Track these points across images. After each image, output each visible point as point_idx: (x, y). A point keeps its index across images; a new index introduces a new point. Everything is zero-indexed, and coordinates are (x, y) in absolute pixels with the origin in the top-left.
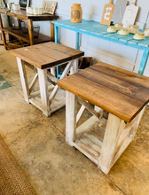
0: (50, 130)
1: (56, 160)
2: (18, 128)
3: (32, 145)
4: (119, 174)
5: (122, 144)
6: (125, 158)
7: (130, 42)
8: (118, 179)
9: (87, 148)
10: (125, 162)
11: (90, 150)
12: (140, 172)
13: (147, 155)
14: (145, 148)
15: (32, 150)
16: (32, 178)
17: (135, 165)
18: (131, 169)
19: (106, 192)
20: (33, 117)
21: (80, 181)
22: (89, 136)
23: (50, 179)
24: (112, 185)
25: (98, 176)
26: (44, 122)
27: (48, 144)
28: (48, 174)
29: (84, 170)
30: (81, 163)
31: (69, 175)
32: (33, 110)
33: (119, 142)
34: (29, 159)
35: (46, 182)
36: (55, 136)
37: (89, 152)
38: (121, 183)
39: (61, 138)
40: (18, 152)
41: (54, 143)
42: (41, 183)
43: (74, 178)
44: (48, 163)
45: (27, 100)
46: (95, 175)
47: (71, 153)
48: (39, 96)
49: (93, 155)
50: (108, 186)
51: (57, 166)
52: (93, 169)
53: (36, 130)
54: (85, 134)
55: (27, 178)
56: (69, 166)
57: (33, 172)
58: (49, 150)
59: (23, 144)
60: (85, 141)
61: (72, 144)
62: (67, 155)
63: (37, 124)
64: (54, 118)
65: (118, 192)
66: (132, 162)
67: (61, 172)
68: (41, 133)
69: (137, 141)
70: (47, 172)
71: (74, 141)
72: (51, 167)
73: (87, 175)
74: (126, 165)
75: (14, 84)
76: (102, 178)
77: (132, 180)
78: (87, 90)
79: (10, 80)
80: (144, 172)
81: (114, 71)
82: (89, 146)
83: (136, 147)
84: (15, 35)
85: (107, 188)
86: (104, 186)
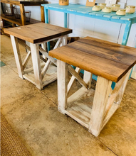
0: (43, 101)
1: (50, 127)
2: (13, 100)
3: (27, 115)
4: (108, 136)
5: (110, 108)
6: (113, 122)
7: (113, 18)
8: (106, 140)
9: (78, 115)
10: (112, 125)
11: (81, 116)
12: (127, 134)
13: (133, 119)
14: (130, 113)
15: (28, 119)
16: (28, 143)
17: (122, 128)
18: (119, 132)
19: (97, 152)
20: (27, 91)
21: (73, 144)
22: (79, 104)
23: (45, 143)
24: (102, 146)
25: (90, 139)
26: (38, 95)
27: (42, 113)
28: (43, 139)
29: (76, 134)
30: (73, 128)
31: (63, 139)
32: (27, 84)
33: (108, 106)
34: (25, 126)
35: (41, 146)
36: (48, 106)
37: (80, 118)
38: (110, 143)
39: (54, 107)
40: (14, 121)
41: (48, 112)
42: (36, 147)
43: (67, 141)
44: (43, 129)
45: (21, 76)
46: (86, 138)
47: (64, 120)
48: (32, 72)
49: (84, 120)
50: (99, 147)
51: (51, 132)
52: (84, 133)
53: (31, 101)
54: (76, 103)
55: (23, 143)
56: (62, 131)
57: (29, 138)
58: (43, 118)
59: (18, 114)
60: (76, 109)
61: (64, 112)
62: (60, 121)
63: (31, 96)
64: (47, 91)
65: (108, 152)
66: (120, 126)
67: (55, 137)
68: (35, 104)
69: (123, 107)
70: (41, 137)
71: (66, 109)
72: (45, 133)
73: (79, 138)
74: (114, 128)
75: (9, 63)
76: (93, 140)
77: (121, 141)
78: (77, 58)
79: (5, 60)
80: (131, 134)
81: (100, 43)
82: (80, 113)
83: (122, 113)
84: (8, 20)
85: (97, 149)
86: (95, 147)
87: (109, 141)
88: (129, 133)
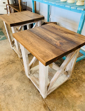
0: (19, 66)
2: (2, 63)
3: (6, 74)
4: (52, 100)
6: (60, 90)
8: (50, 103)
9: (36, 80)
10: (59, 93)
12: (67, 101)
13: (77, 90)
14: (77, 85)
15: (5, 77)
17: (66, 96)
18: (62, 98)
19: (40, 110)
20: (12, 58)
21: (26, 100)
23: (9, 95)
24: (45, 106)
25: (38, 99)
26: (17, 61)
27: (15, 75)
28: (8, 92)
29: (31, 94)
30: (30, 89)
31: (21, 95)
32: (14, 53)
35: (5, 97)
36: (21, 70)
37: (36, 83)
38: (52, 106)
39: (23, 72)
41: (19, 74)
42: (2, 97)
43: (23, 98)
44: (11, 86)
46: (36, 98)
47: (27, 82)
49: (38, 85)
50: (42, 107)
51: (15, 89)
52: (37, 94)
53: (11, 65)
56: (22, 90)
60: (36, 75)
61: (28, 77)
62: (24, 82)
63: (13, 62)
66: (64, 94)
67: (17, 93)
68: (13, 67)
69: (73, 80)
70: (8, 91)
71: (29, 75)
72: (12, 88)
73: (32, 97)
74: (59, 95)
76: (41, 101)
77: (60, 105)
80: (70, 102)
81: (57, 29)
82: (38, 79)
83: (71, 84)
85: (41, 108)
86: (40, 106)
87: (51, 103)
88: (69, 100)
